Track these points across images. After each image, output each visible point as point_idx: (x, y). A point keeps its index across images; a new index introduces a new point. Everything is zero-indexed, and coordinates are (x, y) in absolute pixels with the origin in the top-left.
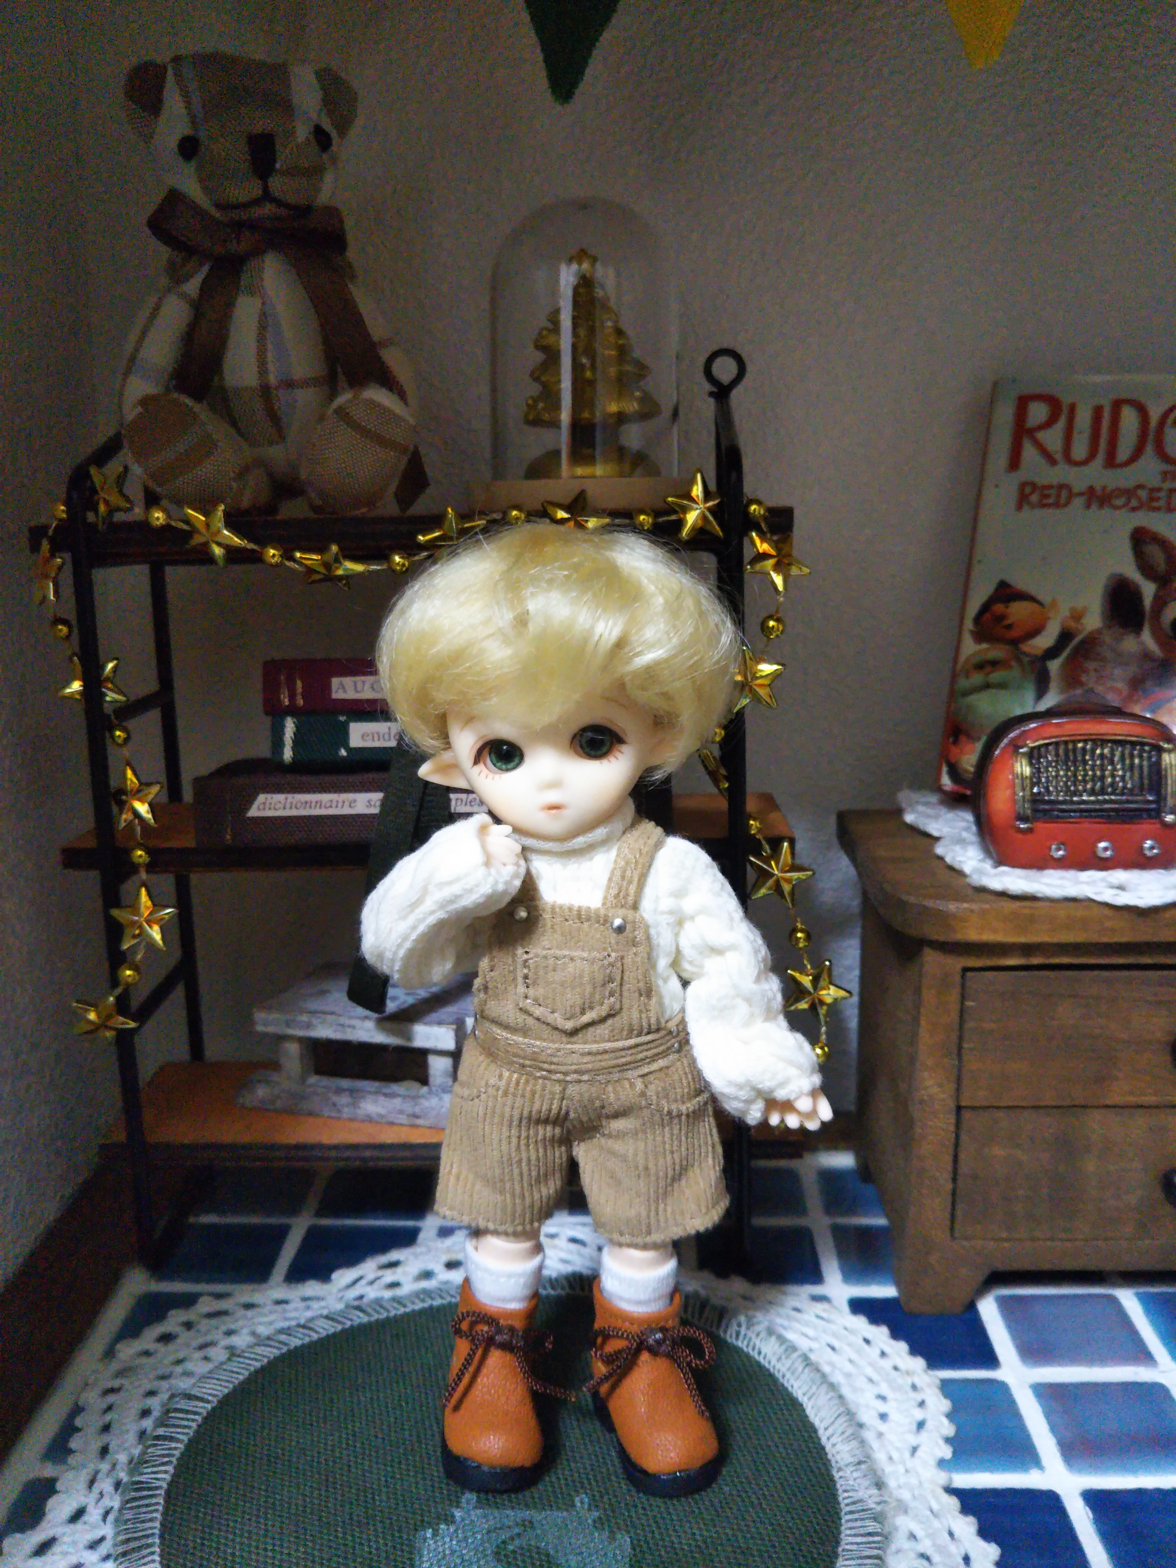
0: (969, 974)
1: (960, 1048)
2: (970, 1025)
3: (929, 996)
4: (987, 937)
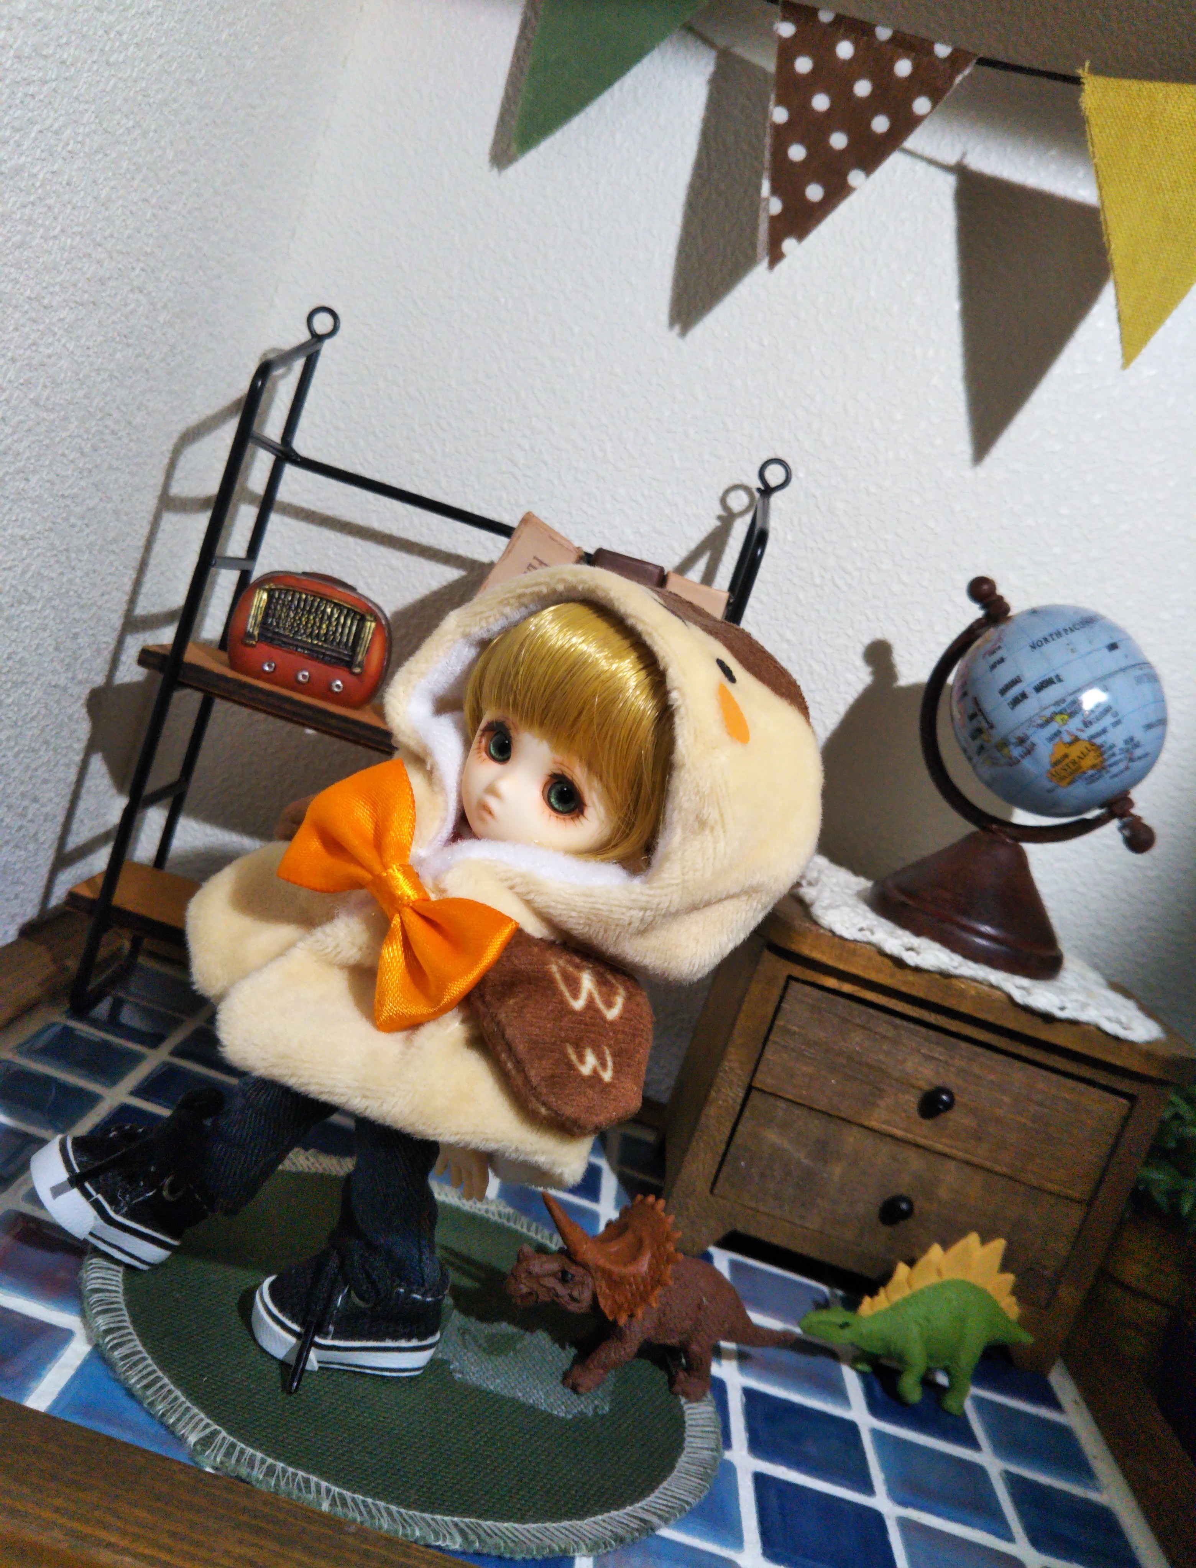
0: (793, 983)
1: (766, 1039)
2: (780, 1022)
3: (756, 990)
4: (816, 955)
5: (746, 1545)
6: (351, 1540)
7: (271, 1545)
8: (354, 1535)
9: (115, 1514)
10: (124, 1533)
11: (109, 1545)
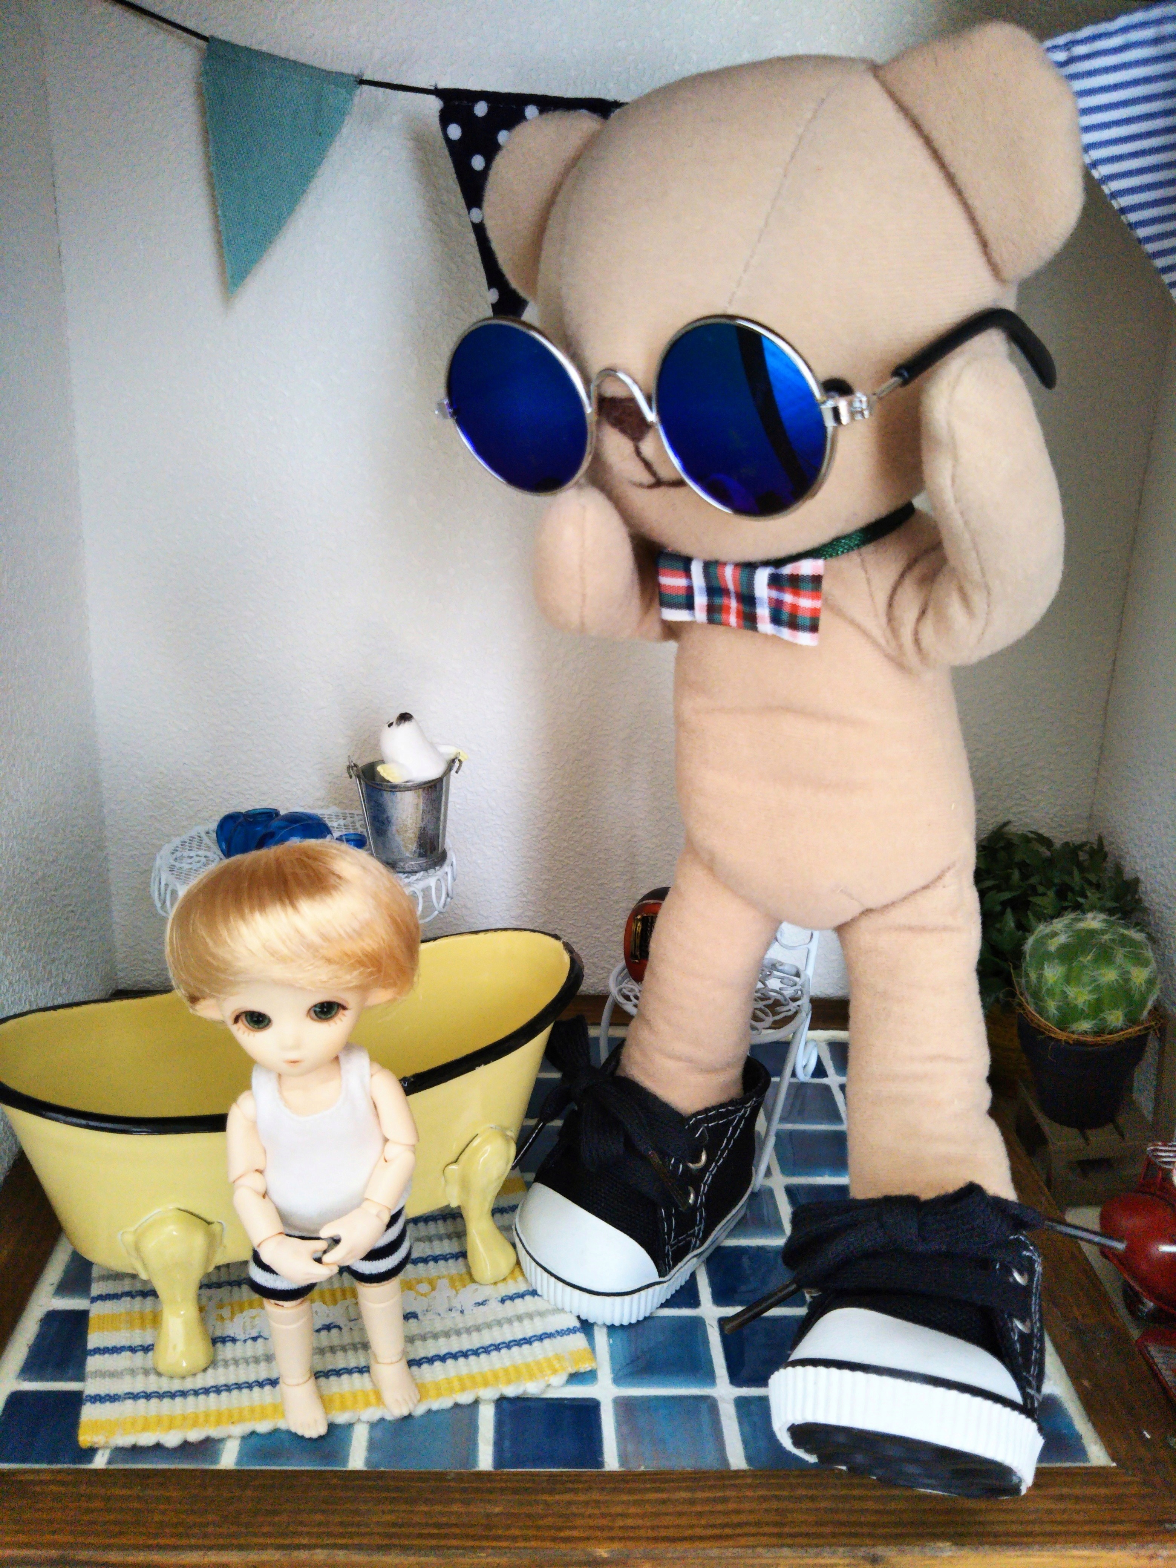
5: (718, 1381)
6: (452, 1484)
7: (403, 1507)
8: (453, 1479)
9: (302, 1523)
10: (309, 1534)
11: (305, 1547)
